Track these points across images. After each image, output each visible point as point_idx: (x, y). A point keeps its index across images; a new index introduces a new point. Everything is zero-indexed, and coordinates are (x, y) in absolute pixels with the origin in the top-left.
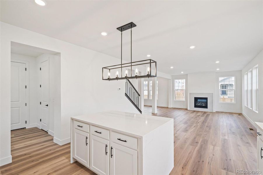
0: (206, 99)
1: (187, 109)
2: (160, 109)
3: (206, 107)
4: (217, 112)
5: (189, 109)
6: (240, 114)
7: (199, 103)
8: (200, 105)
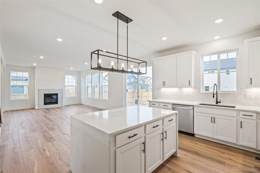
0: (57, 95)
3: (56, 103)
4: (66, 106)
5: (37, 108)
8: (49, 101)
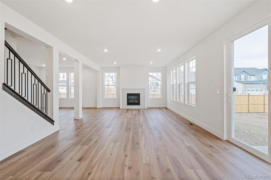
0: (139, 95)
1: (119, 108)
2: (86, 110)
3: (138, 104)
4: (149, 108)
5: (121, 107)
6: (166, 109)
7: (132, 100)
8: (132, 102)
